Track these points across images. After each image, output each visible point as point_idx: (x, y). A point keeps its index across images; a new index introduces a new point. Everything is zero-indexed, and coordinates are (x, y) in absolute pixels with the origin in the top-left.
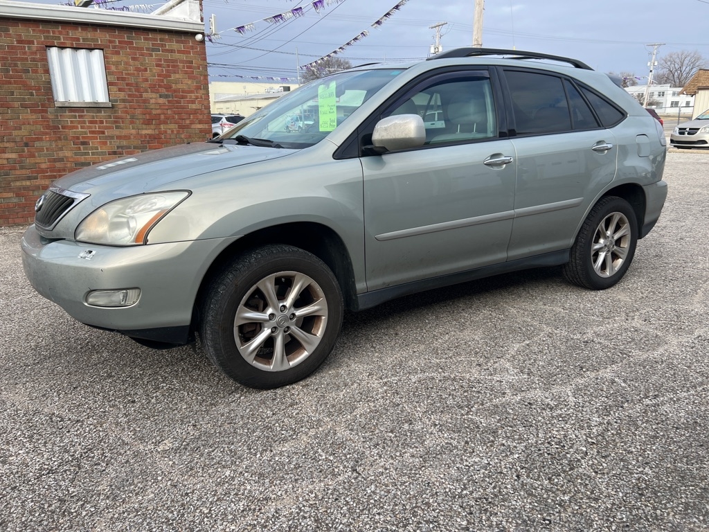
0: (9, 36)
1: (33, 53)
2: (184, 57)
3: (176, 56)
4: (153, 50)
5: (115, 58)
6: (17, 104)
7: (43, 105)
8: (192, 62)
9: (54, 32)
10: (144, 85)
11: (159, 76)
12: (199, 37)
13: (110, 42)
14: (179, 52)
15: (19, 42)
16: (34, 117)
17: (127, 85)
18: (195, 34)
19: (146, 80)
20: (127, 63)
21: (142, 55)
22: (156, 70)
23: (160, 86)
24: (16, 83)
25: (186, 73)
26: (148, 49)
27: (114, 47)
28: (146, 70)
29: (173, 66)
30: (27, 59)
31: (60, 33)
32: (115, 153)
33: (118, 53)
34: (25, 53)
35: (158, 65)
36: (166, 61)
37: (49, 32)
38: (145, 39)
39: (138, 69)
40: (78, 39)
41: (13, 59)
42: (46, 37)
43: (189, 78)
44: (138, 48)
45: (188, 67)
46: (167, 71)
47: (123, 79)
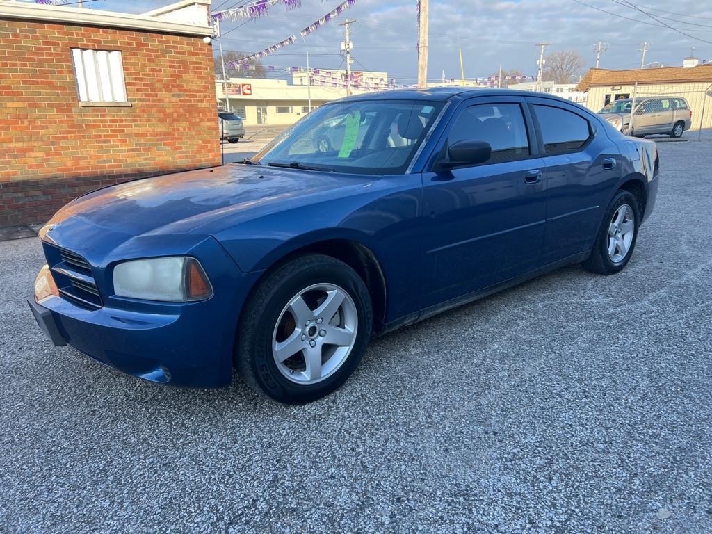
0: (35, 37)
1: (57, 55)
2: (193, 58)
3: (187, 57)
4: (167, 52)
5: (132, 60)
6: (44, 103)
7: (68, 105)
8: (200, 63)
9: (77, 34)
10: (158, 85)
11: (172, 76)
12: (207, 40)
13: (129, 44)
14: (190, 54)
15: (45, 43)
16: (60, 116)
17: (144, 85)
18: (203, 37)
19: (161, 80)
20: (144, 65)
21: (158, 56)
22: (169, 71)
23: (173, 86)
24: (43, 83)
25: (196, 73)
26: (162, 51)
27: (132, 49)
28: (160, 71)
29: (185, 67)
30: (52, 60)
31: (83, 35)
32: (133, 150)
33: (135, 55)
34: (51, 54)
35: (171, 67)
36: (178, 62)
37: (72, 34)
38: (160, 42)
39: (153, 70)
40: (99, 41)
41: (39, 60)
42: (70, 39)
43: (199, 78)
44: (153, 50)
45: (197, 68)
46: (179, 72)
47: (141, 80)
